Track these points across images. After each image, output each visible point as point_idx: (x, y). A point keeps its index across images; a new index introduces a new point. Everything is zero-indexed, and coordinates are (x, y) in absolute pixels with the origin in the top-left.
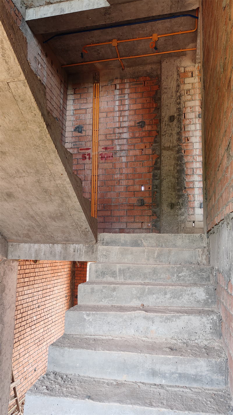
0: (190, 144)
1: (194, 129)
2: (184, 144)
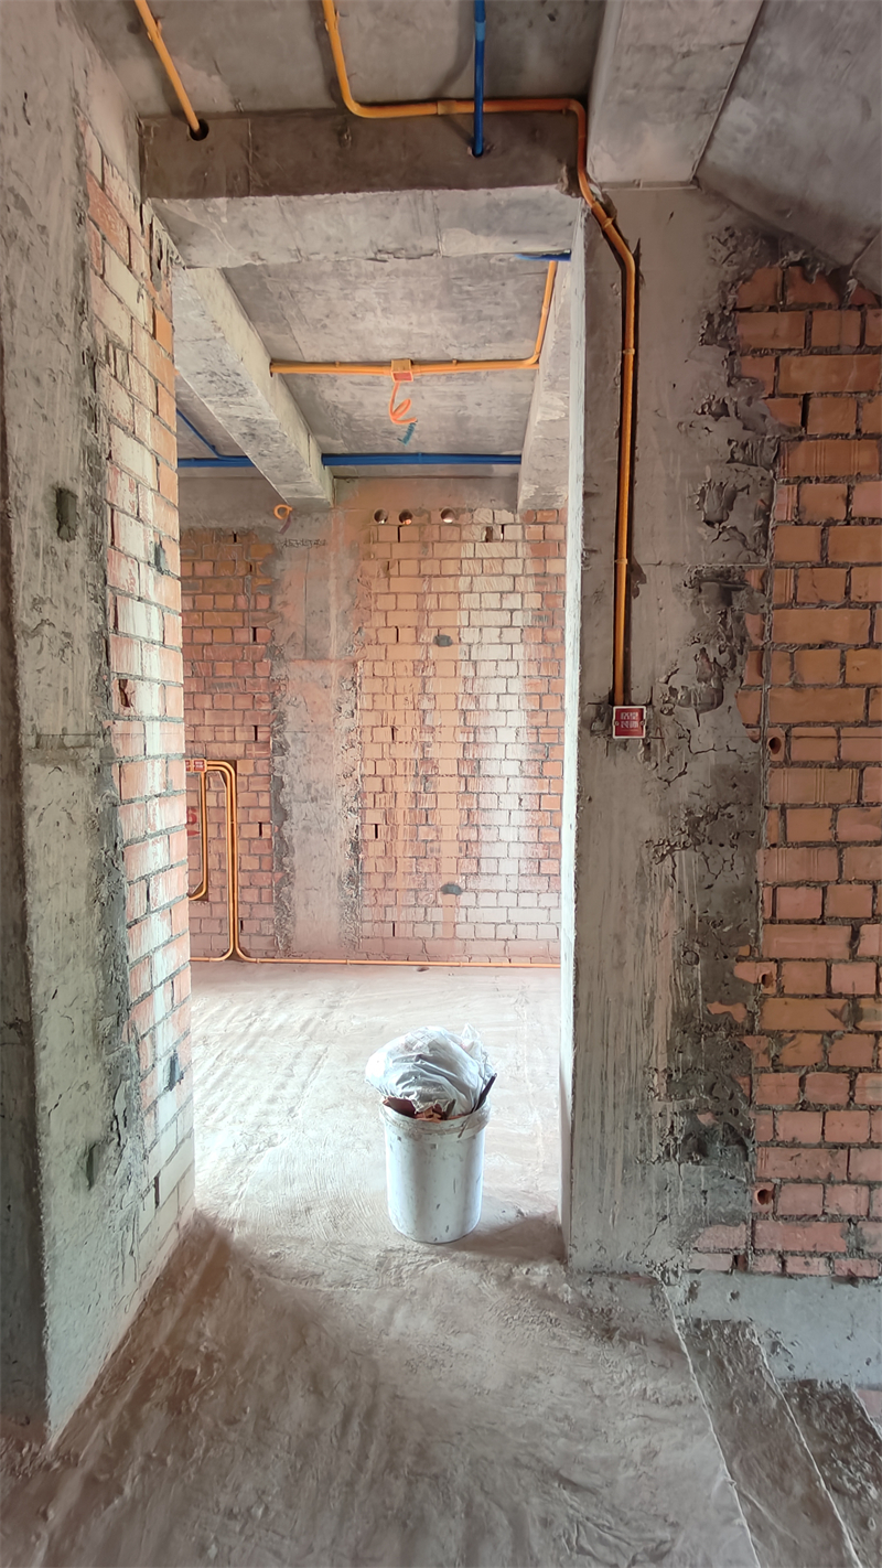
0: (136, 727)
1: (145, 635)
2: (119, 727)
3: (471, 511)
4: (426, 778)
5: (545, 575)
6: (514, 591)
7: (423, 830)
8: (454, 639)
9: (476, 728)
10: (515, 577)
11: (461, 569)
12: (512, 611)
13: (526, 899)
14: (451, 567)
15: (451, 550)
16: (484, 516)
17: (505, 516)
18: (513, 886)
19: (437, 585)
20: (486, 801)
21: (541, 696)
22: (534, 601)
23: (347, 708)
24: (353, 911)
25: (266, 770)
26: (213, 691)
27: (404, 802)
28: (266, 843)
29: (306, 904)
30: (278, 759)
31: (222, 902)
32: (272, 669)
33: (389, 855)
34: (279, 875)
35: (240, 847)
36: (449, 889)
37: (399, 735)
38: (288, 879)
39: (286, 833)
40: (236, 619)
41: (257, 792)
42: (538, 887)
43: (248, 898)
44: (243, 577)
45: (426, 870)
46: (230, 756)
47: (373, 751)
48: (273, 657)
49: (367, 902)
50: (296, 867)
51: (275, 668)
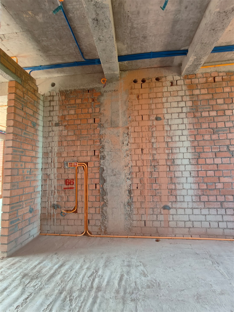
3: (165, 77)
4: (155, 166)
5: (193, 95)
6: (182, 101)
7: (154, 185)
8: (162, 118)
9: (172, 148)
10: (182, 96)
11: (163, 95)
12: (182, 107)
13: (196, 211)
14: (160, 95)
15: (159, 90)
16: (170, 78)
17: (177, 78)
18: (190, 206)
19: (155, 101)
20: (178, 174)
21: (195, 135)
22: (190, 104)
23: (126, 143)
24: (130, 216)
25: (98, 165)
26: (80, 139)
27: (147, 175)
28: (98, 191)
29: (112, 214)
30: (102, 161)
31: (82, 213)
32: (100, 131)
33: (142, 195)
34: (102, 203)
35: (89, 193)
36: (165, 208)
37: (144, 152)
38: (105, 205)
39: (105, 188)
40: (88, 116)
41: (95, 173)
42: (200, 207)
43: (91, 212)
44: (91, 103)
45: (156, 200)
46: (86, 161)
47: (136, 157)
48: (100, 127)
49: (135, 213)
50: (108, 200)
51: (101, 131)
